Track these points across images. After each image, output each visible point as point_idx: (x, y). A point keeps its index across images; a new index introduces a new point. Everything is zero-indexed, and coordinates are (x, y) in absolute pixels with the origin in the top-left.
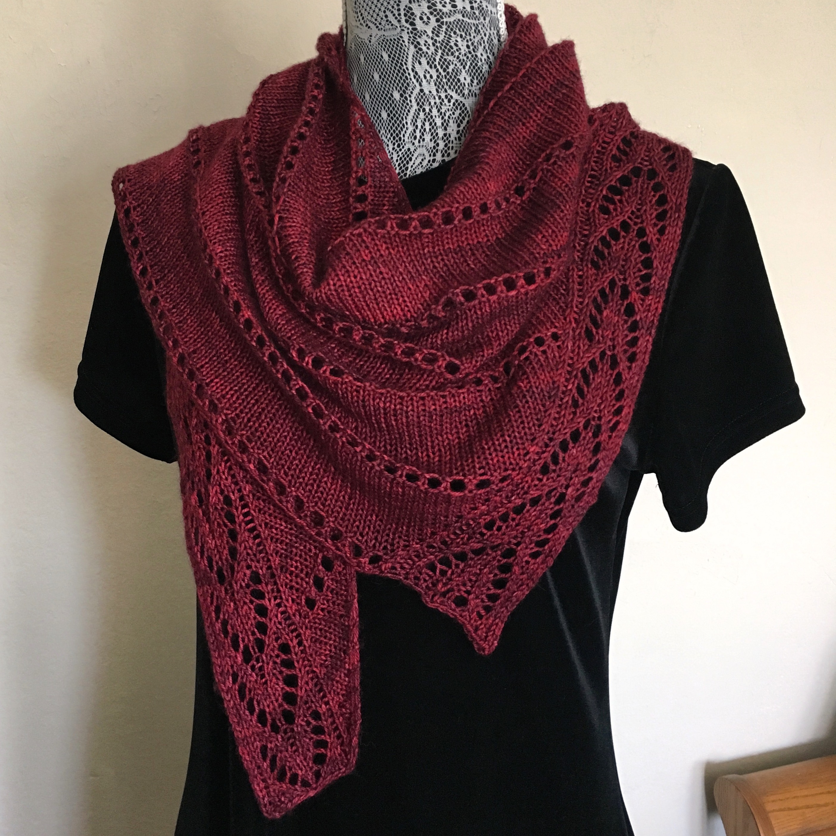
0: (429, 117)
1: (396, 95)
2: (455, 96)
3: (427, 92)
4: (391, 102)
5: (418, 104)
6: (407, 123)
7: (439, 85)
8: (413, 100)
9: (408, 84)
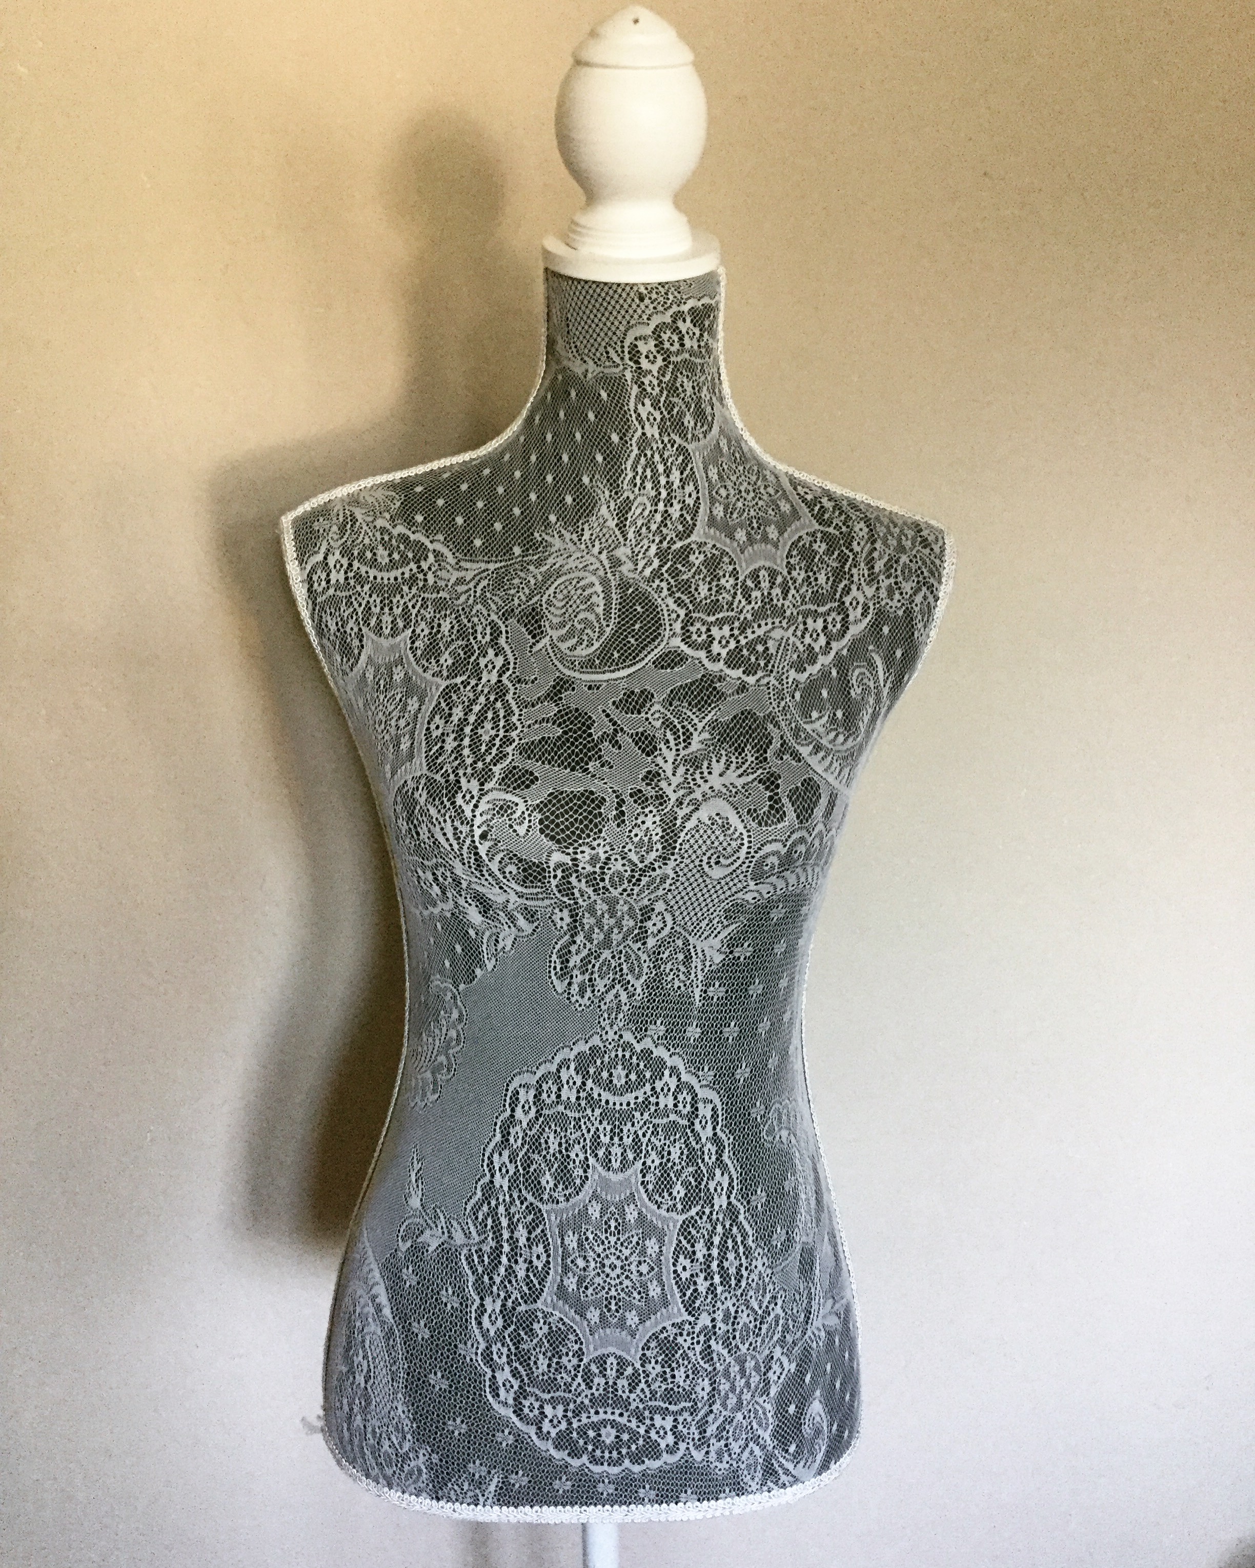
0: (650, 464)
1: (615, 438)
2: (679, 441)
3: (649, 435)
4: (608, 444)
5: (639, 449)
6: (626, 468)
7: (662, 430)
8: (634, 445)
9: (629, 426)
